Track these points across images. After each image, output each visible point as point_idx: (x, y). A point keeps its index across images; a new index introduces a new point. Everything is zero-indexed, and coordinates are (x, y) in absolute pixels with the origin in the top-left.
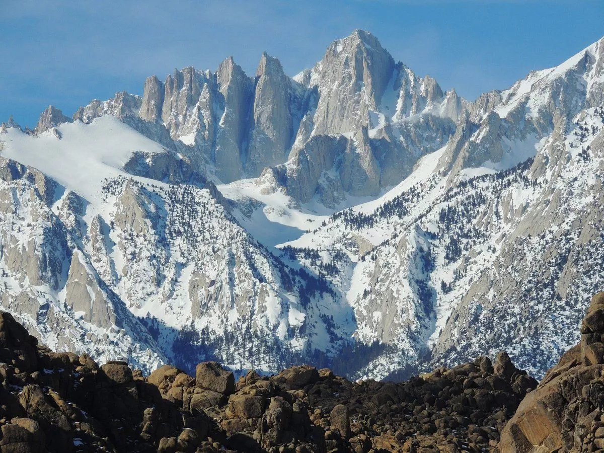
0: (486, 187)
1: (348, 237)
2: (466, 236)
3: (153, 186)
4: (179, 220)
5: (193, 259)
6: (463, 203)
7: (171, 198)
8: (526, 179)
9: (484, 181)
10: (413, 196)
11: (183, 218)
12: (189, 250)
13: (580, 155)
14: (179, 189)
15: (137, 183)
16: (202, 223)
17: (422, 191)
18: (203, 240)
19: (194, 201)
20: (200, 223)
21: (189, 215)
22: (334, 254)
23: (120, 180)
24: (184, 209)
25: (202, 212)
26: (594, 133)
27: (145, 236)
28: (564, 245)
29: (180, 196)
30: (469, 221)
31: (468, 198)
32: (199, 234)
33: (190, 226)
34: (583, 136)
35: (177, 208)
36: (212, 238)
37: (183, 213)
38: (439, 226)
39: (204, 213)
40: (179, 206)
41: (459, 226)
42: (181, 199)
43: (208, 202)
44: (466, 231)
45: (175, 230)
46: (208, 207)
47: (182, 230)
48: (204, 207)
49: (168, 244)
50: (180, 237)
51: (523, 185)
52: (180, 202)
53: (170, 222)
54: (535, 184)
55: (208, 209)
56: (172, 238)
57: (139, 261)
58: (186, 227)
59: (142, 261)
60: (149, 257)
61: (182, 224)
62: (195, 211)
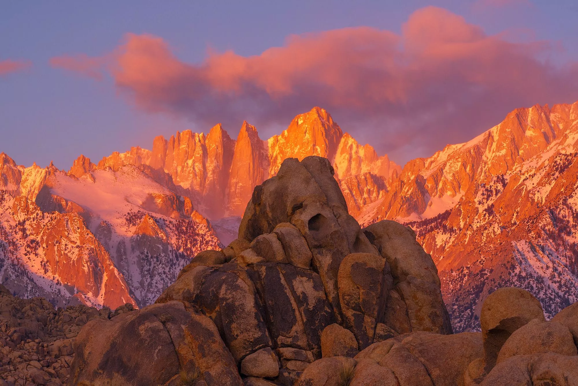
3: (164, 220)
4: (183, 246)
7: (178, 230)
8: (445, 227)
11: (186, 245)
13: (486, 210)
15: (152, 217)
19: (195, 232)
20: (199, 249)
21: (191, 243)
23: (139, 215)
24: (187, 238)
25: (200, 241)
26: (496, 195)
27: (157, 258)
28: (480, 278)
29: (184, 228)
33: (191, 252)
34: (489, 196)
35: (182, 237)
37: (187, 242)
39: (203, 242)
43: (205, 234)
45: (180, 254)
46: (206, 237)
47: (185, 254)
48: (203, 238)
49: (175, 264)
50: (183, 260)
51: (442, 231)
52: (185, 233)
53: (176, 248)
54: (451, 230)
55: (205, 239)
56: (177, 260)
57: (152, 277)
58: (189, 252)
59: (155, 276)
60: (160, 273)
61: (186, 250)
62: (196, 240)
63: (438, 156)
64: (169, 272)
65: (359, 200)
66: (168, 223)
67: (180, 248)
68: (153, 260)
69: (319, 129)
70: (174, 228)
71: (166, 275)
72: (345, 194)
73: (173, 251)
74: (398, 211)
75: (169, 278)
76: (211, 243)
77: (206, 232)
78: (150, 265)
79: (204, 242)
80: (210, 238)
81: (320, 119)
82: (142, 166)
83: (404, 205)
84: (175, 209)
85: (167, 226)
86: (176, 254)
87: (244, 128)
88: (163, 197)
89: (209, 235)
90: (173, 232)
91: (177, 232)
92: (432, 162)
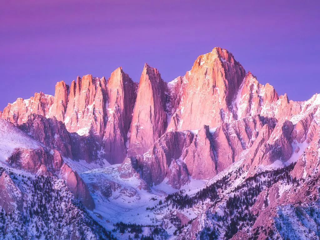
0: (264, 181)
1: (173, 214)
2: (243, 219)
3: (23, 176)
4: (38, 203)
5: (45, 233)
6: (245, 194)
7: (35, 186)
8: (289, 177)
9: (264, 177)
10: (223, 184)
11: (41, 202)
12: (42, 226)
14: (42, 179)
15: (12, 174)
16: (55, 206)
17: (230, 180)
18: (53, 219)
19: (51, 188)
20: (53, 205)
21: (46, 199)
22: (153, 229)
24: (43, 194)
25: (55, 197)
29: (42, 184)
30: (247, 208)
31: (249, 190)
32: (51, 214)
33: (46, 208)
35: (38, 194)
36: (60, 217)
37: (42, 199)
38: (225, 211)
39: (57, 198)
40: (39, 192)
41: (239, 211)
42: (42, 187)
43: (61, 189)
44: (243, 215)
45: (34, 210)
46: (61, 193)
47: (39, 210)
48: (58, 193)
49: (28, 221)
50: (37, 216)
51: (286, 181)
52: (41, 189)
53: (31, 205)
54: (294, 181)
55: (60, 195)
56: (31, 217)
57: (5, 234)
58: (42, 209)
59: (8, 234)
60: (12, 231)
61: (40, 206)
62: (51, 196)
63: (315, 99)
64: (22, 229)
65: (247, 143)
66: (26, 179)
67: (35, 205)
68: (8, 218)
69: (219, 69)
70: (32, 185)
71: (18, 232)
72: (231, 138)
73: (27, 208)
74: (261, 158)
75: (21, 236)
76: (65, 199)
77: (62, 188)
78: (4, 223)
79: (59, 198)
80: (65, 194)
81: (220, 60)
82: (32, 116)
83: (267, 152)
84: (43, 162)
85: (25, 183)
86: (30, 211)
87: (145, 71)
88: (30, 151)
89: (64, 190)
90: (29, 189)
91: (33, 189)
92: (308, 106)
